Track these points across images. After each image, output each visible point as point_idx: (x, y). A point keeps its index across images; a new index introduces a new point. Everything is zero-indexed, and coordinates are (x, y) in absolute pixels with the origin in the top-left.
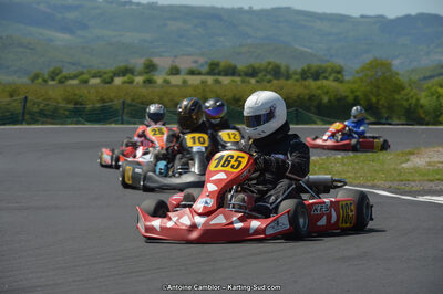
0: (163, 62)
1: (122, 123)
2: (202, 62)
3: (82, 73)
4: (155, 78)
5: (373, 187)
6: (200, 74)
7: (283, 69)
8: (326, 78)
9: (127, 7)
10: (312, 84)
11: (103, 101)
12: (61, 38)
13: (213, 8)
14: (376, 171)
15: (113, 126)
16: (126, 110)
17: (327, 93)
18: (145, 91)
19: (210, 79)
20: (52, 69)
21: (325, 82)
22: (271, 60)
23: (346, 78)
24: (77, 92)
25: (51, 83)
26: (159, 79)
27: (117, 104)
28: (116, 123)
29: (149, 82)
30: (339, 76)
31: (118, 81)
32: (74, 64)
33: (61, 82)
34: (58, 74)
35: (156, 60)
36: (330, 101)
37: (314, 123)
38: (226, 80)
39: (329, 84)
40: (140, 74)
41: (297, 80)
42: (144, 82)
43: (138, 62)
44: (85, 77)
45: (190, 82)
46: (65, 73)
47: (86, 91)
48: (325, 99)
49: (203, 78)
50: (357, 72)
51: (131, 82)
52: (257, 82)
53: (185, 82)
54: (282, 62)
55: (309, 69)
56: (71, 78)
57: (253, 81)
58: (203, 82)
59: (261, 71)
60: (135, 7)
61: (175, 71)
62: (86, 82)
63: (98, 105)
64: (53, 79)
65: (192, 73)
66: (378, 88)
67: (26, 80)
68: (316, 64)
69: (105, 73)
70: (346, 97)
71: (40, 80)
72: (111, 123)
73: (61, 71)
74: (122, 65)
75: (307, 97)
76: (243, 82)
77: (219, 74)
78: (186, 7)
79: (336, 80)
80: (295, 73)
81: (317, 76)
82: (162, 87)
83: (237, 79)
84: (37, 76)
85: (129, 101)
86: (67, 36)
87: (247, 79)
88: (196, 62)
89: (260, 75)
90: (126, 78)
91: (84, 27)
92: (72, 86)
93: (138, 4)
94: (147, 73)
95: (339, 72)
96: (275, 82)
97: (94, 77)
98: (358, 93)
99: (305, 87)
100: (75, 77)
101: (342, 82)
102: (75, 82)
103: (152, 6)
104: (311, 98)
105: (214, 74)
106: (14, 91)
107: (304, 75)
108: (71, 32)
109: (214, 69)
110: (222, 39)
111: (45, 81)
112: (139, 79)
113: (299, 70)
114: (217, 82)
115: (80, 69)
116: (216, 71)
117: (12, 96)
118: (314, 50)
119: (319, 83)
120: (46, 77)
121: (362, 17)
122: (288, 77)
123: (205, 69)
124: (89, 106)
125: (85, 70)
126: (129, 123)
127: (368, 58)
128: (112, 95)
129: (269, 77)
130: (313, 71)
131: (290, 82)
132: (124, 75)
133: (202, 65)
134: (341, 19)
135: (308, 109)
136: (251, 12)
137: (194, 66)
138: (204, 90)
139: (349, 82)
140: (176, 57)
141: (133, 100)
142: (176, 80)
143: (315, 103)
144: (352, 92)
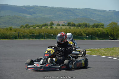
0: (55, 23)
1: (45, 39)
2: (66, 23)
3: (34, 26)
4: (53, 27)
5: (112, 57)
6: (65, 26)
7: (88, 25)
8: (99, 27)
9: (46, 8)
10: (95, 29)
11: (39, 33)
12: (29, 16)
13: (69, 8)
14: (113, 52)
15: (42, 40)
16: (45, 36)
17: (100, 31)
18: (50, 30)
19: (68, 27)
20: (26, 24)
21: (99, 28)
22: (84, 22)
23: (105, 27)
24: (33, 30)
25: (26, 28)
26: (54, 27)
27: (43, 34)
28: (43, 39)
29: (52, 28)
30: (103, 27)
31: (43, 28)
32: (32, 23)
33: (28, 28)
34: (27, 26)
35: (54, 22)
36: (100, 33)
37: (96, 39)
38: (72, 28)
39: (100, 29)
40: (49, 26)
41: (91, 28)
42: (51, 28)
43: (49, 23)
44: (35, 26)
45: (63, 28)
46: (29, 25)
47: (35, 30)
48: (99, 33)
49: (66, 27)
50: (108, 26)
51: (47, 28)
52: (81, 28)
53: (61, 28)
54: (87, 23)
55: (95, 25)
56: (31, 27)
57: (80, 28)
58: (66, 28)
59: (82, 25)
60: (48, 8)
61: (59, 25)
62: (35, 28)
63: (38, 34)
64: (26, 27)
65: (63, 25)
66: (114, 30)
67: (19, 27)
68: (97, 23)
69: (40, 26)
70: (105, 32)
71: (23, 27)
72: (41, 39)
73: (28, 25)
74: (44, 23)
75: (94, 32)
76: (77, 28)
77: (70, 26)
78: (62, 8)
79: (102, 28)
80: (91, 26)
81: (97, 26)
82: (55, 29)
83: (75, 27)
84: (22, 26)
85: (46, 33)
86: (30, 16)
87: (78, 27)
88: (64, 23)
89: (82, 26)
90: (45, 27)
91: (35, 13)
92: (31, 29)
93: (49, 7)
94: (51, 26)
95: (103, 26)
96: (85, 28)
97: (37, 26)
98: (108, 31)
99: (94, 30)
100: (32, 27)
101: (104, 28)
102: (32, 28)
103: (53, 8)
104: (95, 32)
105: (69, 26)
106: (16, 30)
107: (93, 26)
108: (31, 15)
109: (69, 25)
110: (71, 16)
111: (24, 28)
112: (49, 27)
113: (92, 25)
114: (70, 28)
115: (33, 24)
116: (70, 25)
117: (15, 31)
118: (96, 20)
119: (98, 28)
120: (24, 27)
121: (109, 11)
122: (89, 27)
123: (67, 24)
124: (36, 34)
125: (35, 25)
126: (46, 39)
127: (111, 22)
128: (42, 31)
129: (84, 27)
130: (96, 25)
131: (90, 28)
132: (45, 26)
133: (66, 24)
134: (104, 11)
135: (94, 35)
136: (79, 9)
137: (64, 24)
138: (66, 30)
139: (105, 28)
140: (59, 21)
141: (47, 33)
142: (59, 27)
143: (96, 34)
144: (107, 31)
